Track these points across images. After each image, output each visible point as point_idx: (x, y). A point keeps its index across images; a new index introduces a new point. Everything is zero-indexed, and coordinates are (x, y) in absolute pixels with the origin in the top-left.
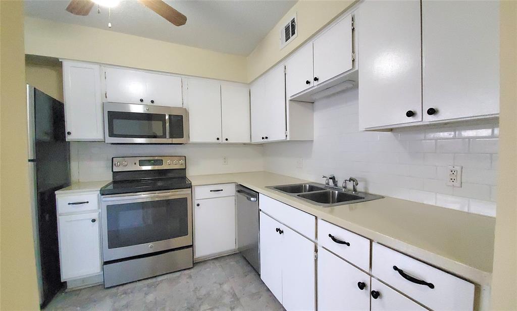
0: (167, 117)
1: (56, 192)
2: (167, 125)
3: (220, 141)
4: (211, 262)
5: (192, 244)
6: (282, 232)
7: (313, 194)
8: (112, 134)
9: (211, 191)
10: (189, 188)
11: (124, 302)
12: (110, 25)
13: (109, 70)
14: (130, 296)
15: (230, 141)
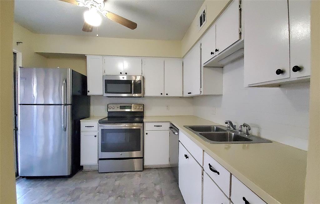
0: (133, 82)
1: (81, 120)
2: (133, 86)
3: (163, 95)
4: (154, 170)
5: (142, 157)
6: (188, 157)
7: (218, 133)
8: (106, 92)
9: (155, 126)
10: (142, 123)
11: (105, 182)
12: (97, 35)
13: (107, 59)
14: (108, 179)
15: (169, 95)
